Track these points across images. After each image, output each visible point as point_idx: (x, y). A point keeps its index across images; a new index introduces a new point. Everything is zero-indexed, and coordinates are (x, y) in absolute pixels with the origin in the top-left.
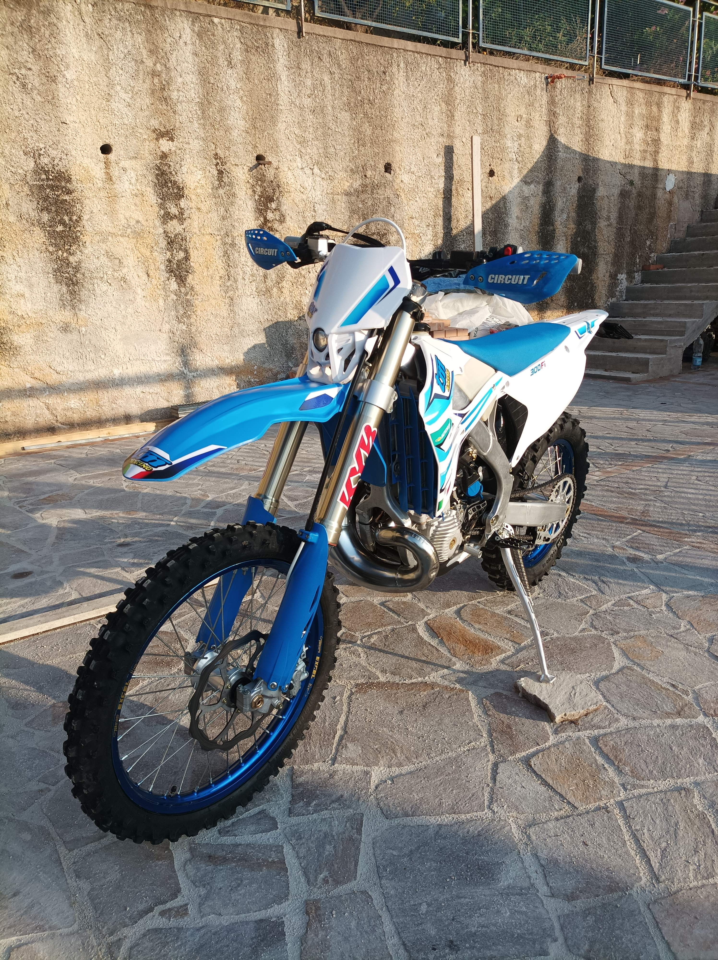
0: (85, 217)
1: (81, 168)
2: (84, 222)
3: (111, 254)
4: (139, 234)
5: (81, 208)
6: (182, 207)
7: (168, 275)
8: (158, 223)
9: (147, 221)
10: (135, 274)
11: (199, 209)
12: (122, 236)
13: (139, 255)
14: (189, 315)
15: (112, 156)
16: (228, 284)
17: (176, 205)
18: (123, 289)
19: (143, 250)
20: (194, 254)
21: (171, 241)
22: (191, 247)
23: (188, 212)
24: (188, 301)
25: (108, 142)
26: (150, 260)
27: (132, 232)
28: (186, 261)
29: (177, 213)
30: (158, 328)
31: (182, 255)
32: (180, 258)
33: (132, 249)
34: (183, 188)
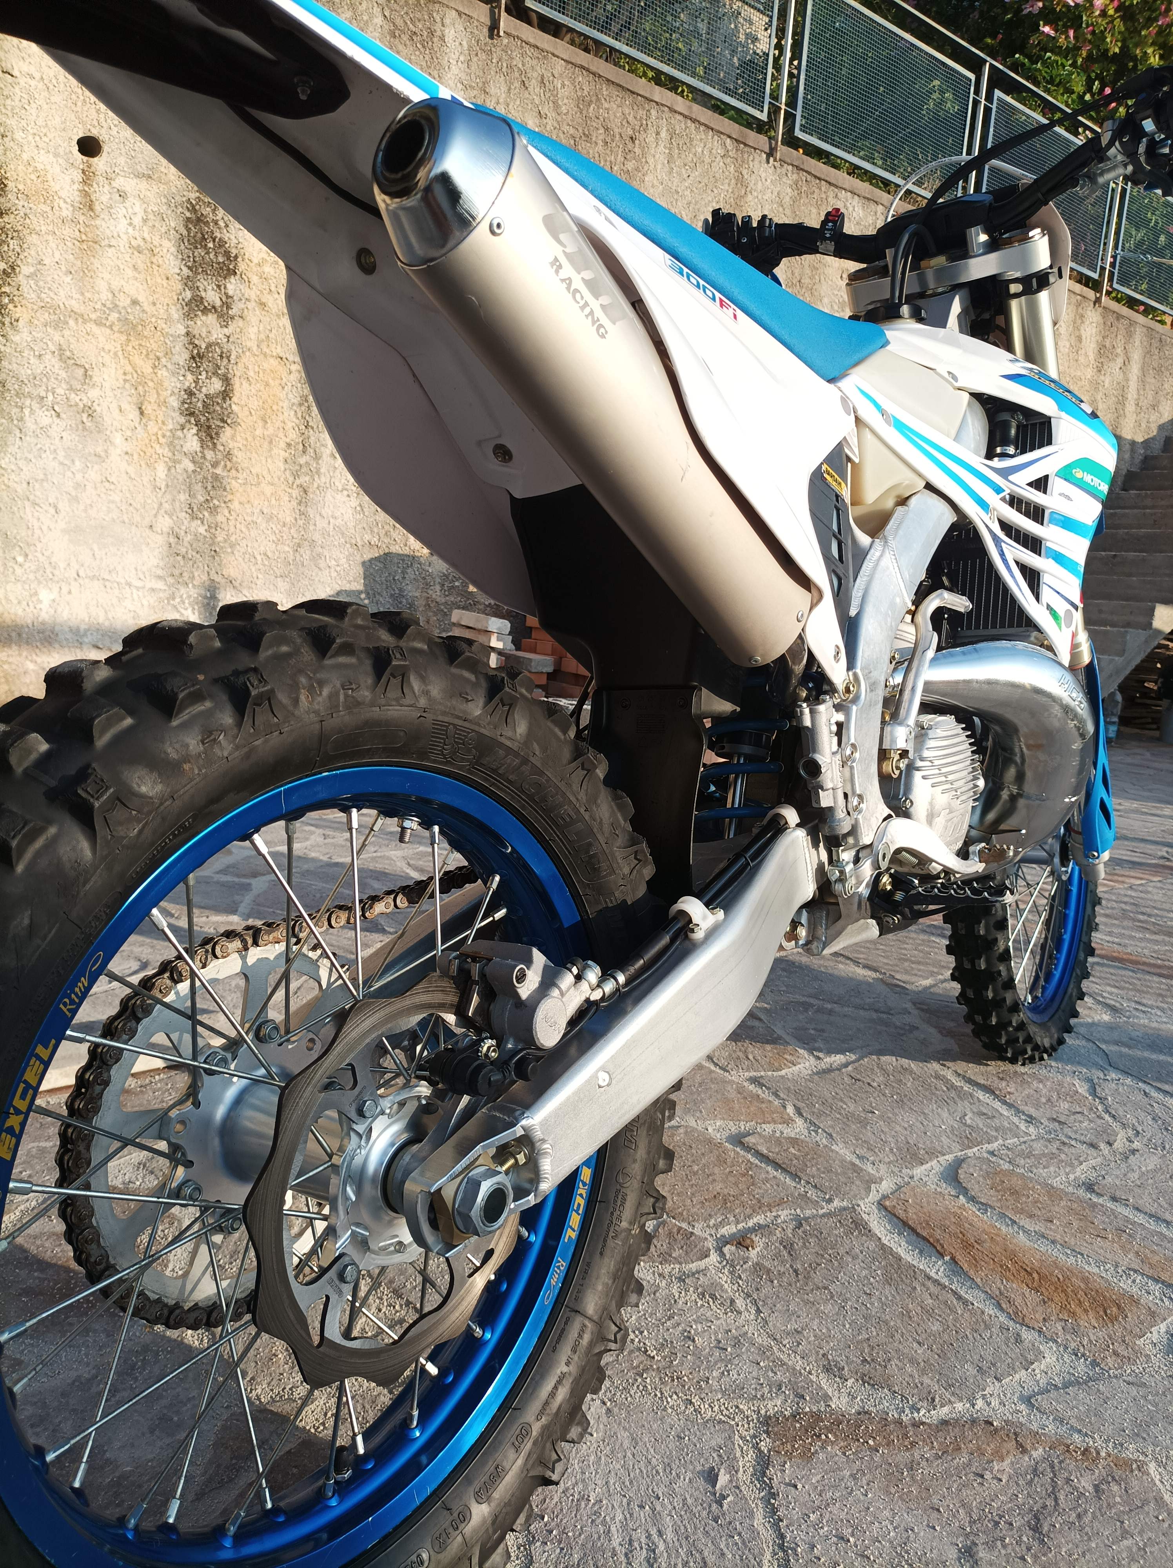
0: (25, 270)
1: (31, 169)
2: (20, 277)
3: (68, 354)
4: (134, 327)
5: (18, 249)
6: (231, 293)
7: (182, 420)
8: (176, 313)
9: (154, 304)
10: (114, 406)
11: (263, 305)
12: (98, 323)
13: (129, 369)
14: (216, 507)
15: (99, 163)
16: (302, 460)
17: (219, 286)
18: (84, 429)
19: (138, 360)
20: (241, 391)
21: (198, 354)
22: (238, 374)
23: (241, 305)
24: (216, 477)
25: (95, 132)
26: (151, 384)
27: (119, 320)
28: (224, 399)
29: (218, 303)
30: (147, 522)
31: (216, 386)
32: (212, 392)
33: (116, 354)
34: (236, 257)
